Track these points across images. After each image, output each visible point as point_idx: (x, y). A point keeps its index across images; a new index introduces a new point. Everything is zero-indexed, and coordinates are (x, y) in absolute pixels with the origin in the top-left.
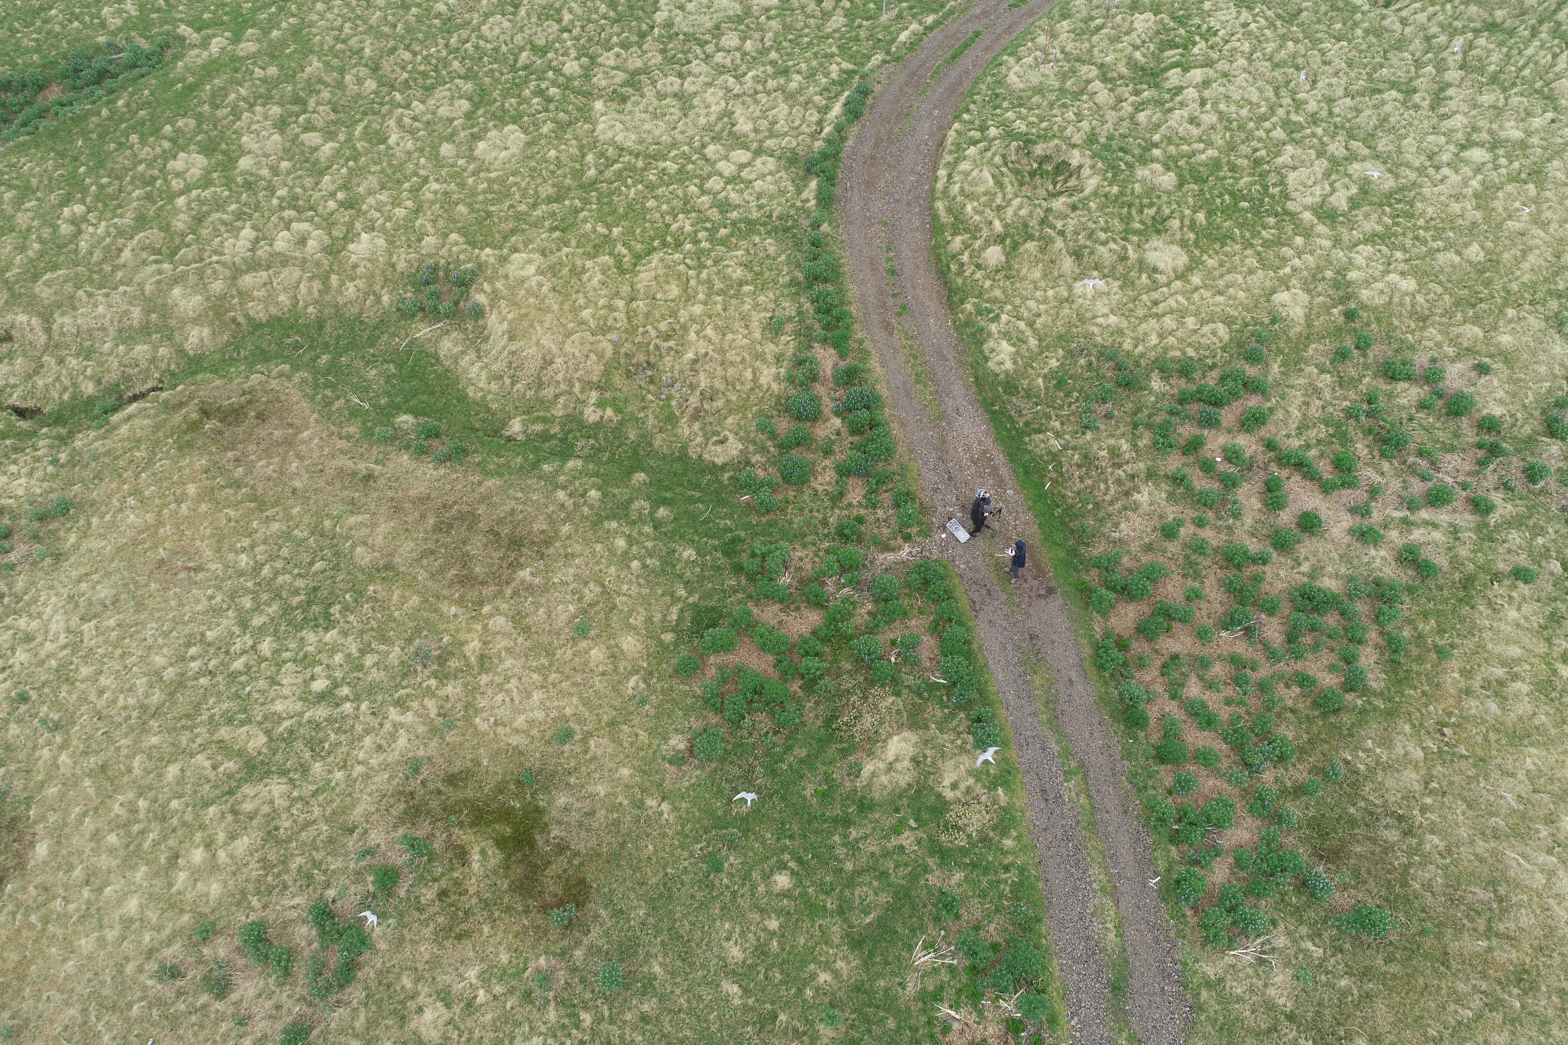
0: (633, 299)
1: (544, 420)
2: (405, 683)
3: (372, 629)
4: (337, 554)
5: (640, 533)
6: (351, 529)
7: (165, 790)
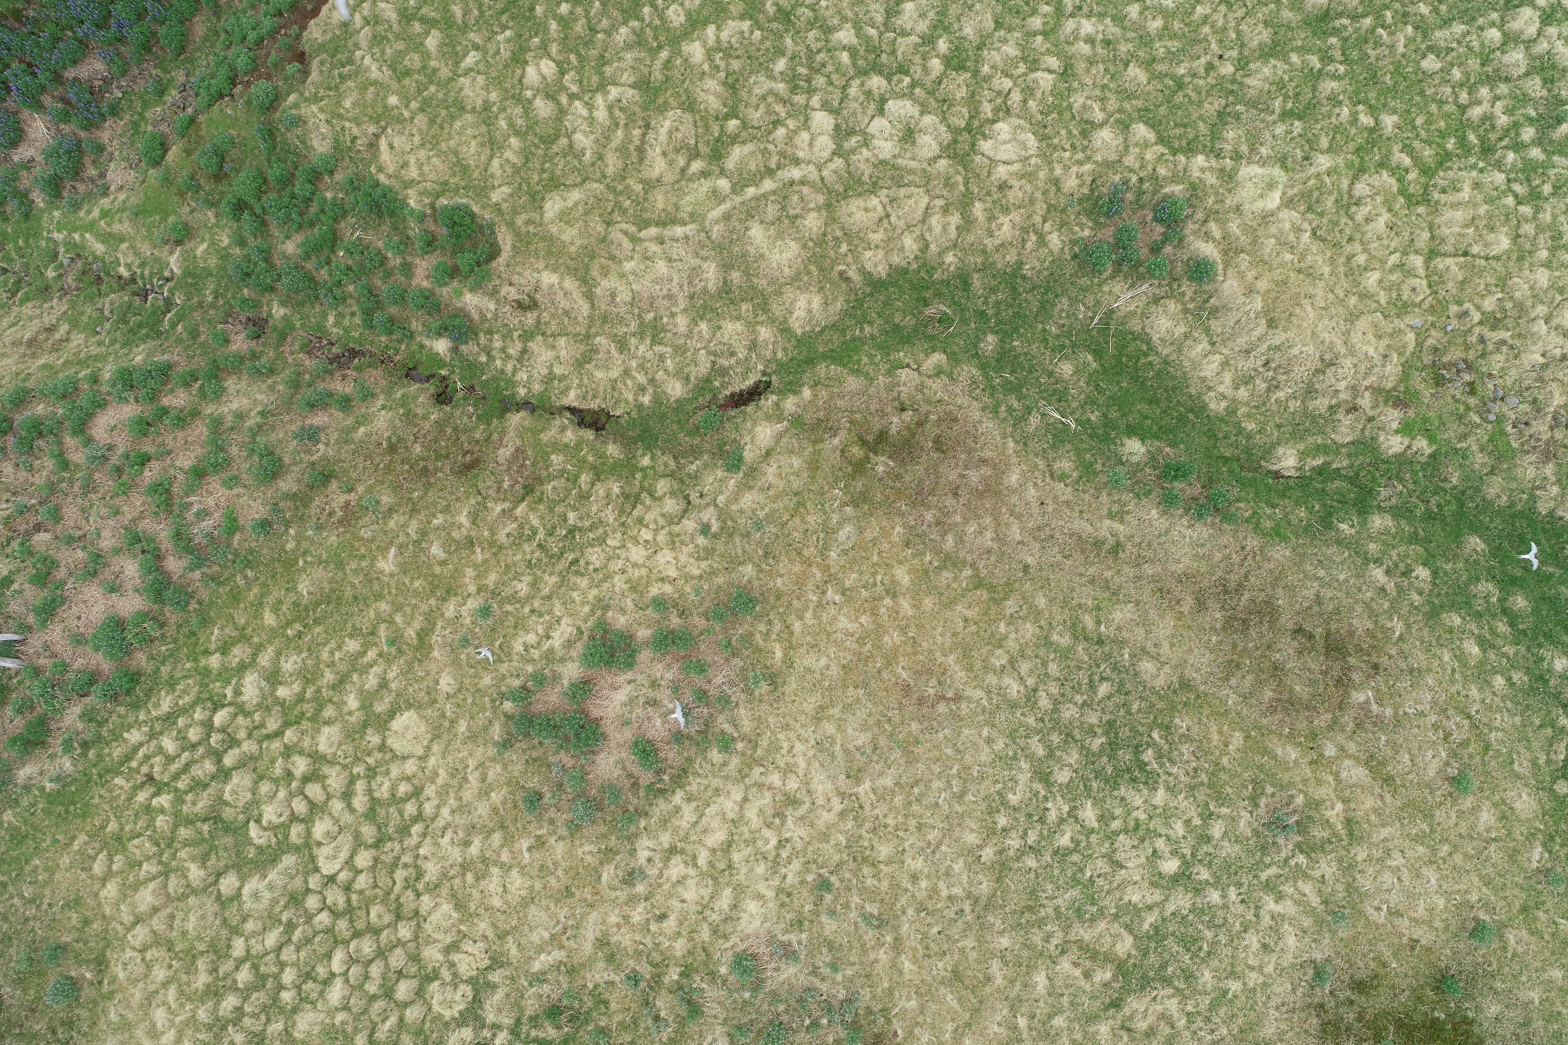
0: (1432, 254)
1: (1322, 449)
2: (1267, 860)
3: (1202, 784)
4: (1115, 668)
5: (1493, 631)
6: (1119, 629)
7: (1041, 1004)
